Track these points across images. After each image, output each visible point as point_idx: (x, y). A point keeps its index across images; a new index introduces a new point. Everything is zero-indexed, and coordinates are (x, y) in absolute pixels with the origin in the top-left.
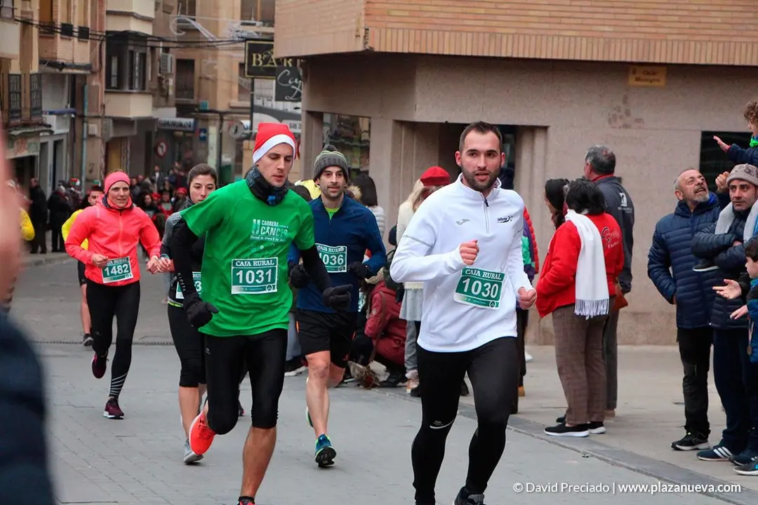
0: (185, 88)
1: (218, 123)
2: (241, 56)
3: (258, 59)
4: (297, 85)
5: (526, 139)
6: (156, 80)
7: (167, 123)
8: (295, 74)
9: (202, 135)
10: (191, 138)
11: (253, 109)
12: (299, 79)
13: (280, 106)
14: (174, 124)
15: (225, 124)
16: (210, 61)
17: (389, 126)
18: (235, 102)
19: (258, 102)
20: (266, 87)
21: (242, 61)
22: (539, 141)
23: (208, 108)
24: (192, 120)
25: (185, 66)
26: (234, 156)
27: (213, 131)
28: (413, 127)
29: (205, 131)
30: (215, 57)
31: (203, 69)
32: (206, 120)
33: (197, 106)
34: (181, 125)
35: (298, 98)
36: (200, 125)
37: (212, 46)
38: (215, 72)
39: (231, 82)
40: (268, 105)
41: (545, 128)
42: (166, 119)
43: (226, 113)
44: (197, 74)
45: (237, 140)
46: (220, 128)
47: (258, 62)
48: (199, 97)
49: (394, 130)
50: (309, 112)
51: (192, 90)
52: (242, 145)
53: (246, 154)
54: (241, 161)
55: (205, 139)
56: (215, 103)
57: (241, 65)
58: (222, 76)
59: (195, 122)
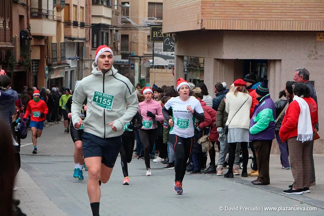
0: (125, 47)
1: (139, 61)
2: (148, 33)
3: (156, 34)
4: (172, 45)
5: (272, 65)
6: (112, 44)
7: (118, 62)
8: (171, 40)
9: (132, 66)
10: (127, 68)
11: (154, 55)
12: (173, 42)
13: (165, 53)
14: (120, 62)
15: (142, 61)
16: (135, 35)
17: (212, 61)
18: (146, 52)
19: (156, 52)
20: (159, 46)
22: (277, 66)
23: (135, 55)
24: (128, 60)
25: (125, 37)
26: (146, 75)
27: (137, 65)
28: (223, 61)
29: (134, 65)
30: (137, 33)
31: (132, 38)
32: (134, 60)
33: (130, 54)
34: (123, 62)
35: (173, 50)
36: (131, 62)
37: (136, 29)
38: (137, 40)
39: (144, 44)
40: (160, 53)
41: (280, 60)
42: (117, 60)
43: (142, 57)
44: (130, 41)
45: (147, 68)
46: (140, 63)
47: (156, 35)
48: (131, 50)
49: (214, 63)
50: (177, 56)
51: (128, 47)
52: (149, 70)
53: (151, 74)
54: (149, 77)
55: (133, 68)
56: (138, 53)
57: (149, 36)
58: (140, 41)
59: (129, 61)
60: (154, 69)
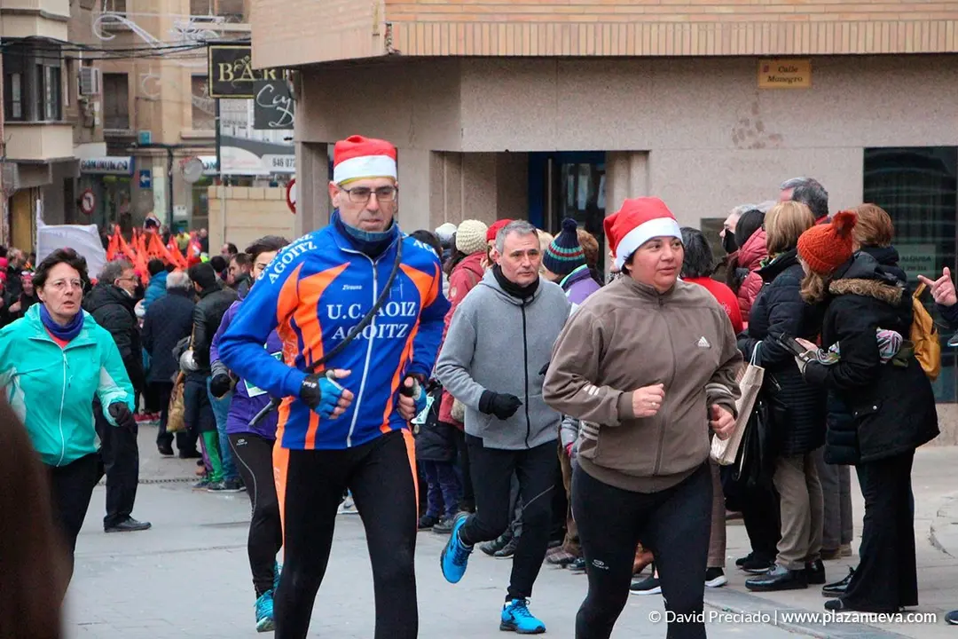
0: (116, 114)
1: (166, 161)
2: (202, 66)
3: (227, 71)
4: (284, 106)
5: (619, 169)
6: (74, 103)
7: (93, 165)
8: (281, 89)
9: (144, 179)
10: (127, 187)
11: (219, 141)
12: (290, 95)
13: (259, 135)
14: (102, 165)
15: (176, 162)
16: (151, 74)
17: (426, 160)
18: (189, 131)
19: (226, 131)
20: (240, 111)
21: (204, 72)
22: (638, 169)
23: (150, 141)
24: (128, 159)
25: (116, 82)
26: (191, 208)
27: (159, 173)
28: (460, 160)
29: (148, 173)
30: (157, 68)
31: (142, 86)
32: (149, 158)
33: (135, 138)
34: (112, 166)
35: (287, 123)
36: (140, 165)
37: (154, 54)
38: (159, 89)
39: (181, 103)
40: (241, 134)
41: (646, 153)
42: (93, 159)
43: (177, 147)
44: (132, 94)
45: (195, 184)
46: (170, 167)
47: (227, 76)
48: (137, 124)
49: (433, 166)
50: (304, 143)
51: (127, 116)
52: (206, 191)
53: (213, 206)
54: (206, 213)
55: (148, 185)
56: (160, 134)
57: (198, 80)
58: (168, 94)
59: (133, 162)
60: (221, 188)
